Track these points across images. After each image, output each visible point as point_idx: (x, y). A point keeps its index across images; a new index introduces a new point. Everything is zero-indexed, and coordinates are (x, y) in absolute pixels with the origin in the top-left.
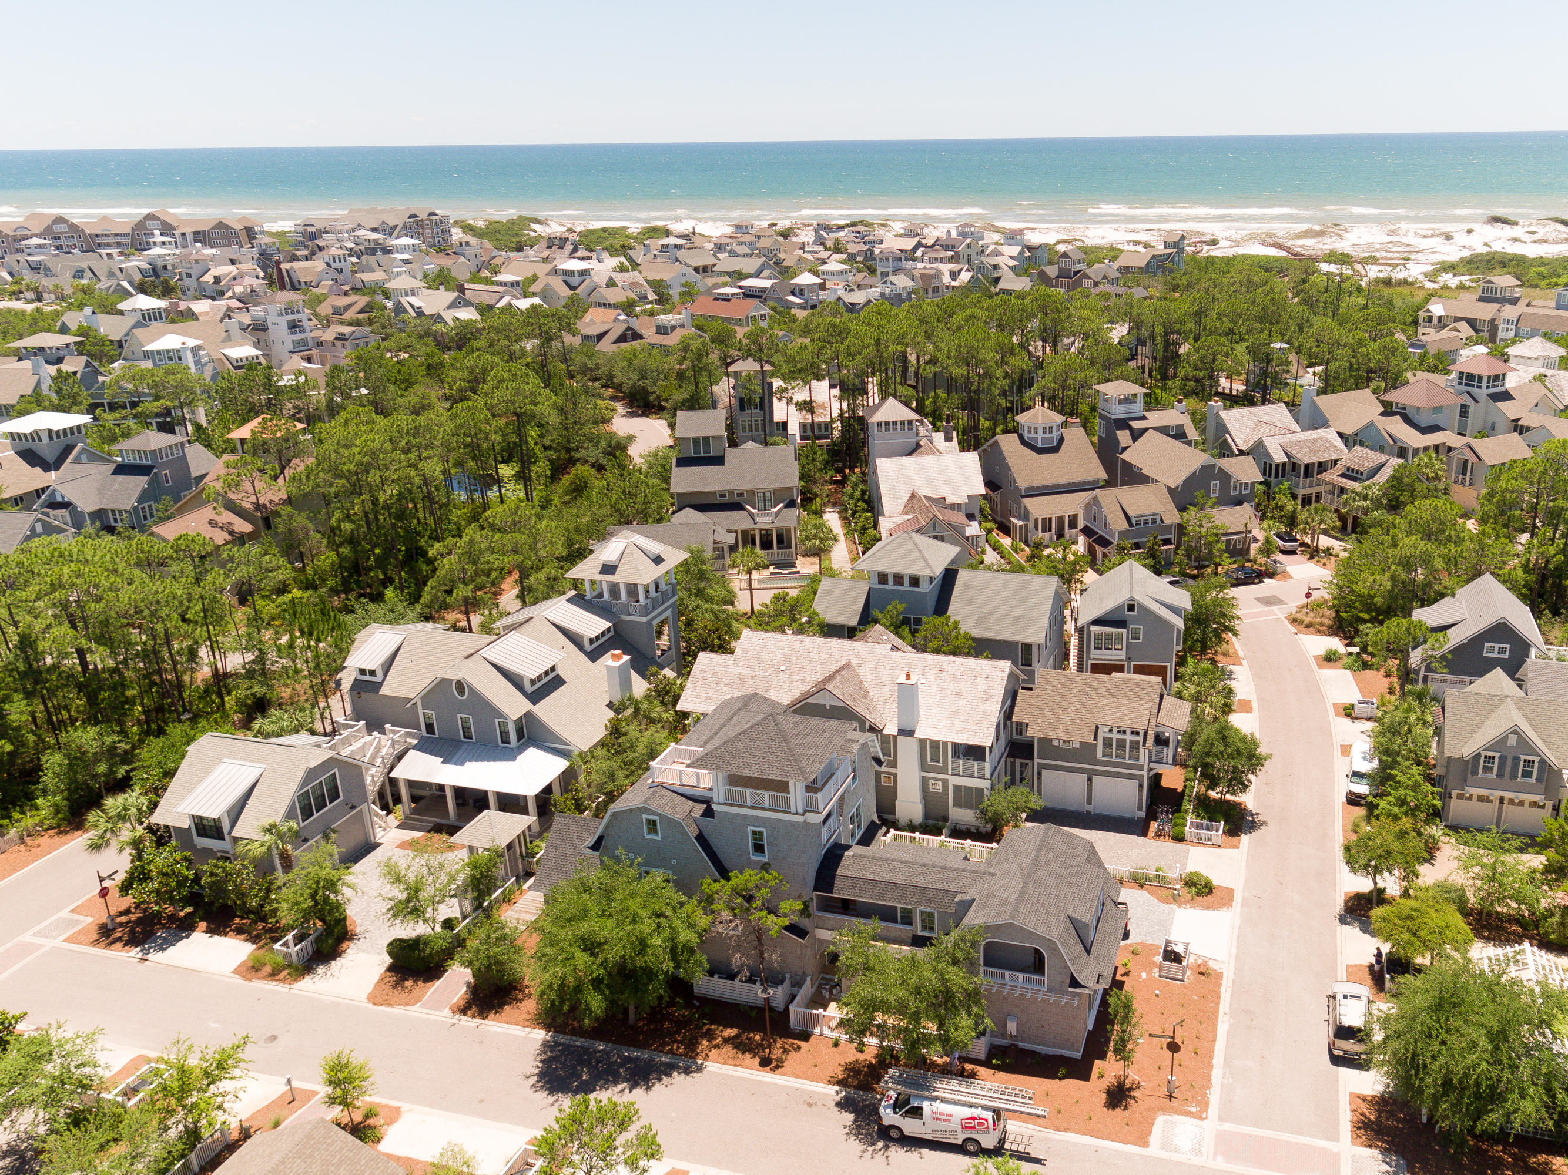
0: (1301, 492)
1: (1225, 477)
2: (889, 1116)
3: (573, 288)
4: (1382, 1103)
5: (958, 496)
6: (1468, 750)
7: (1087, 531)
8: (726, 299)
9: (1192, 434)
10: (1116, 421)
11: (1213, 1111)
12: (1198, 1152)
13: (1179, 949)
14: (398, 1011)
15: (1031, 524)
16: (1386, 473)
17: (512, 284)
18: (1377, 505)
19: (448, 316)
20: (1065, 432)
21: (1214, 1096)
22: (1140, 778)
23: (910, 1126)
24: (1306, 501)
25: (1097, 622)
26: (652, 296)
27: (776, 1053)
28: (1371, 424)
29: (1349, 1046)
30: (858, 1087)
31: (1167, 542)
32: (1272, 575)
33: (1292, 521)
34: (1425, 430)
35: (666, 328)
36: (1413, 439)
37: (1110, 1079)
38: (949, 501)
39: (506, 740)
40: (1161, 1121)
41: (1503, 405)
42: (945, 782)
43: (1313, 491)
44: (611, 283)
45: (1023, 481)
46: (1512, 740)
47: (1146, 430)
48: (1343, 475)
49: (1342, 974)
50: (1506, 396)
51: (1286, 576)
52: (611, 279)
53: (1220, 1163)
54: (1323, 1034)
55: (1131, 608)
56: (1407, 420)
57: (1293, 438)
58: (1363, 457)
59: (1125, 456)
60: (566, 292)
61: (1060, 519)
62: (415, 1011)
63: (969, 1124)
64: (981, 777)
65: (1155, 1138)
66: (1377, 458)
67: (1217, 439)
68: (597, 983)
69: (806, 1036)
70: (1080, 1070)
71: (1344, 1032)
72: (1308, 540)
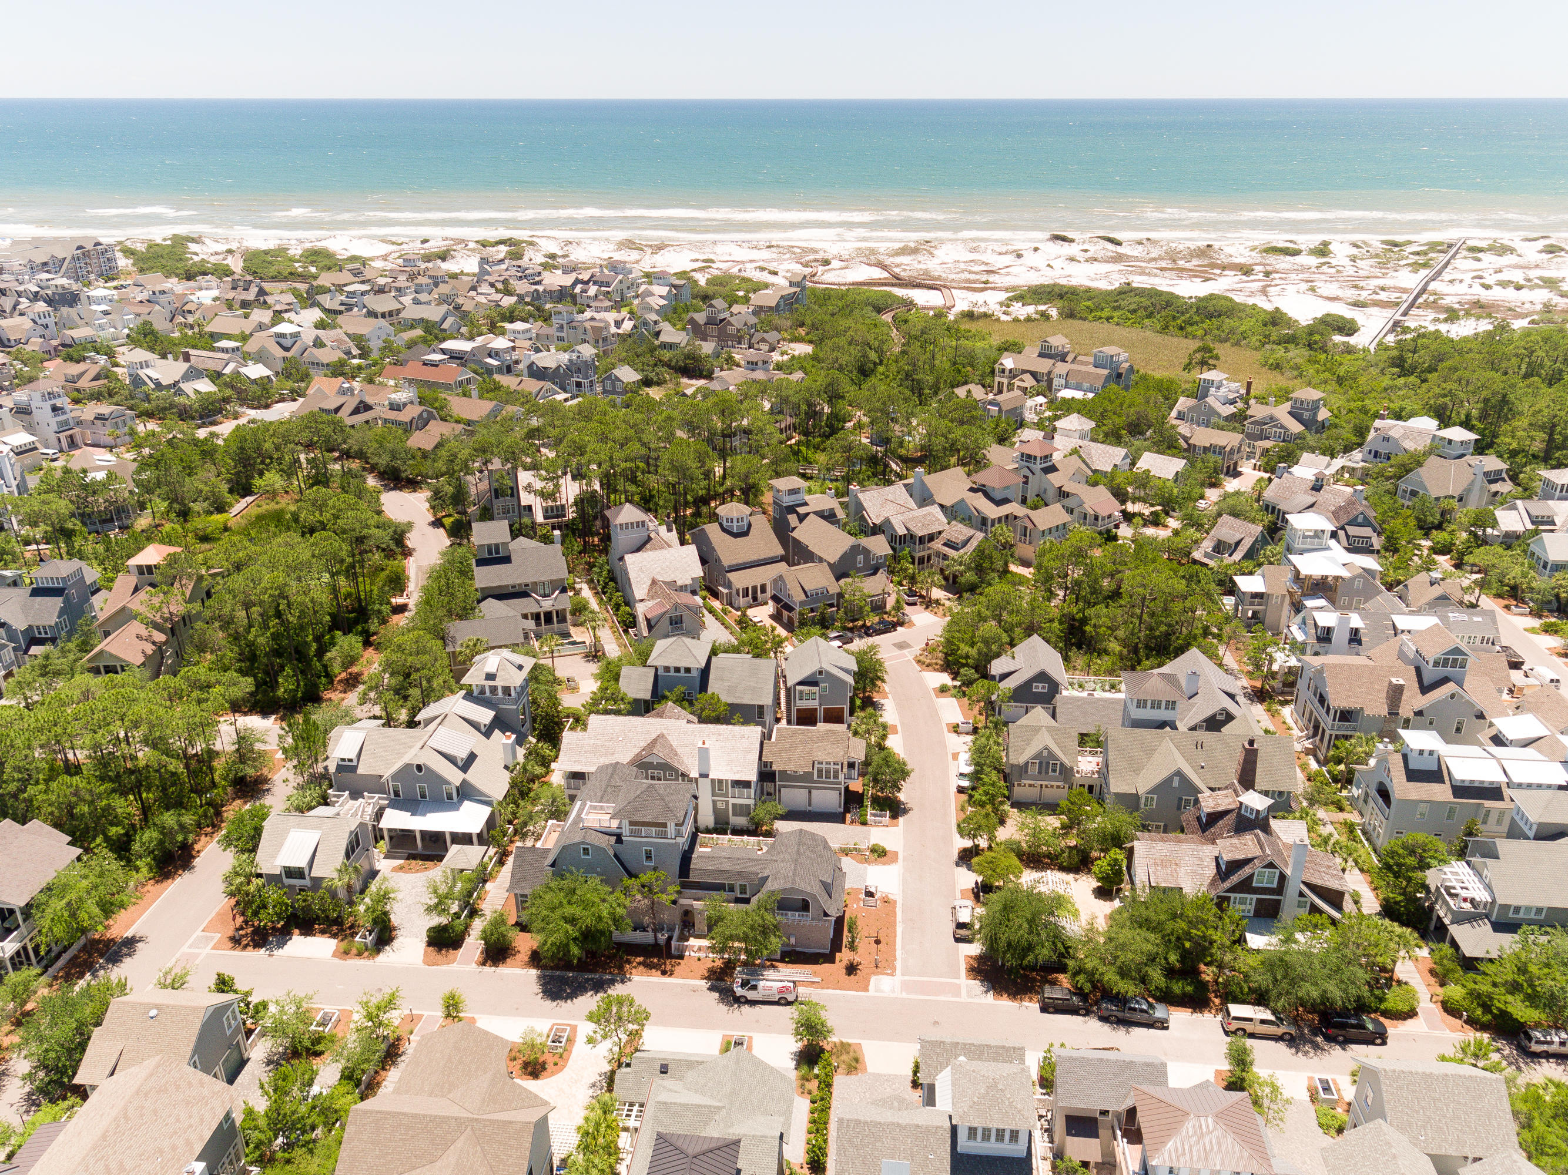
0: (917, 555)
1: (866, 552)
2: (739, 991)
3: (287, 349)
4: (981, 959)
5: (685, 579)
6: (1022, 760)
7: (775, 598)
8: (434, 365)
9: (841, 514)
10: (787, 507)
11: (898, 971)
12: (893, 991)
13: (872, 890)
14: (444, 968)
15: (734, 592)
16: (973, 544)
17: (233, 350)
18: (969, 568)
19: (188, 387)
20: (752, 519)
21: (898, 964)
22: (839, 789)
23: (751, 995)
24: (921, 561)
25: (800, 683)
26: (355, 351)
27: (668, 968)
28: (962, 500)
29: (963, 932)
30: (717, 979)
31: (831, 605)
32: (902, 624)
33: (913, 579)
34: (999, 503)
35: (398, 405)
36: (993, 512)
37: (845, 962)
38: (679, 583)
39: (450, 797)
40: (874, 979)
41: (1050, 476)
42: (727, 802)
43: (925, 553)
44: (318, 343)
45: (726, 561)
46: (1045, 753)
47: (808, 514)
48: (945, 544)
49: (958, 895)
50: (1053, 469)
51: (911, 624)
52: (317, 337)
53: (904, 995)
54: (950, 927)
55: (820, 673)
56: (987, 495)
57: (910, 515)
58: (959, 531)
59: (795, 534)
60: (280, 353)
61: (755, 588)
62: (455, 966)
63: (781, 991)
64: (749, 798)
65: (872, 987)
66: (968, 532)
67: (857, 514)
68: (575, 939)
69: (681, 957)
70: (830, 958)
71: (961, 926)
72: (924, 593)
